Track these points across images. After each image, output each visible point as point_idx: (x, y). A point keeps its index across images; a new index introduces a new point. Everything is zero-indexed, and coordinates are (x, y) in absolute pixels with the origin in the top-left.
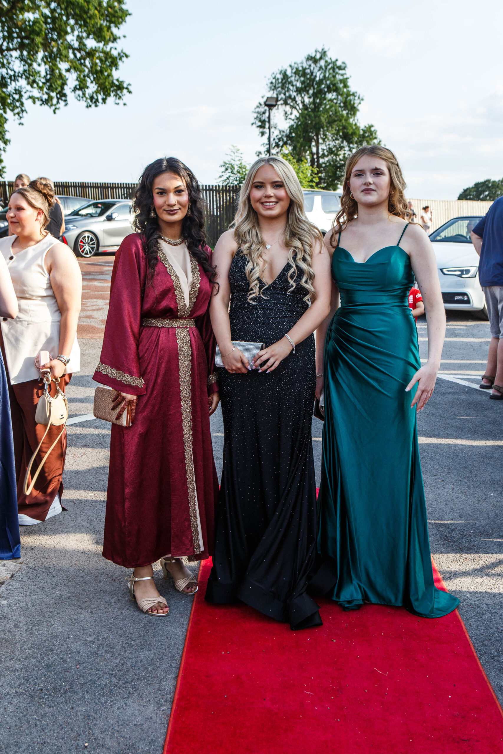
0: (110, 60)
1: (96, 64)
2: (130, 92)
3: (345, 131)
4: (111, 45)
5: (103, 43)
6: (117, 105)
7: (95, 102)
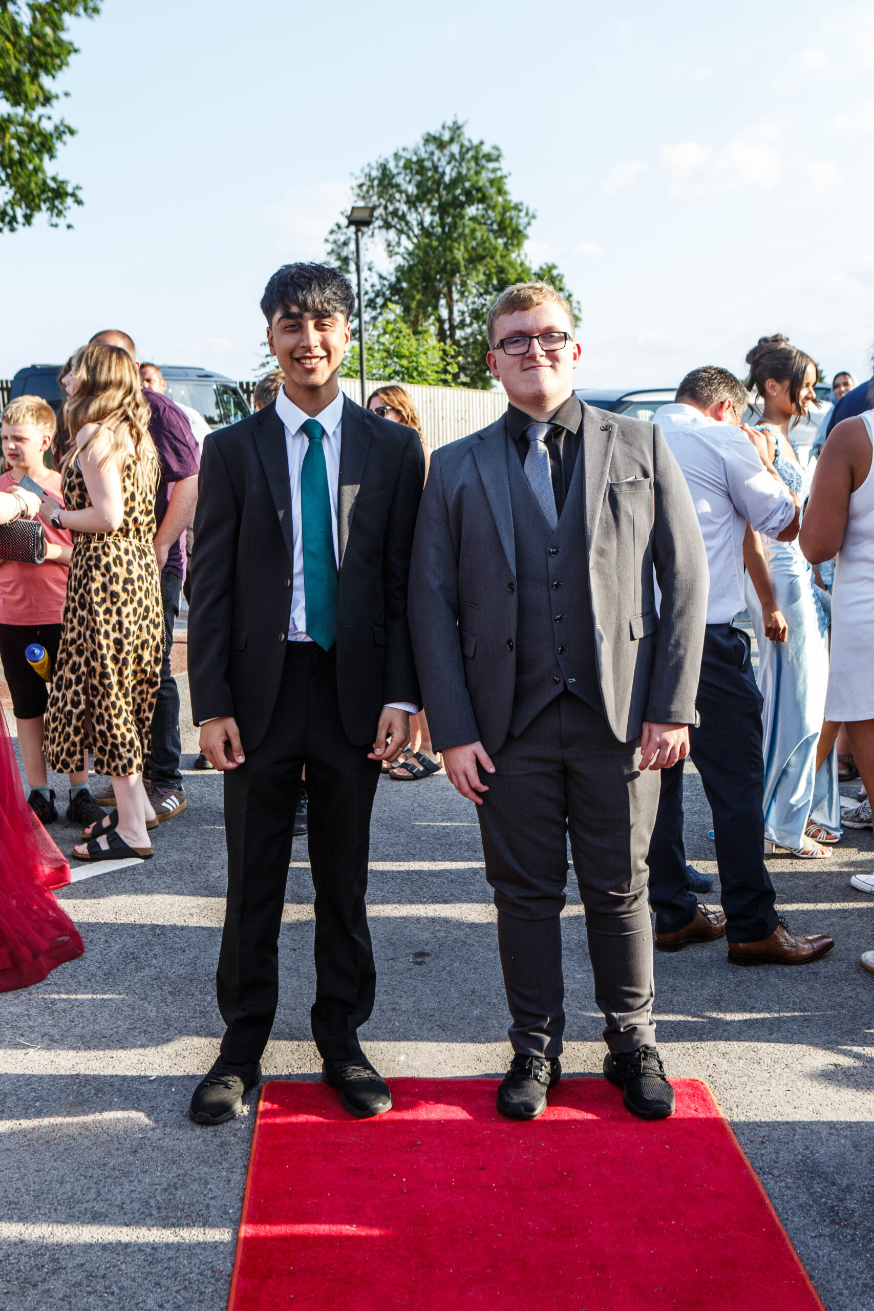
0: (38, 140)
1: (11, 148)
2: (79, 202)
3: (503, 276)
4: (39, 110)
5: (23, 104)
6: (53, 229)
7: (10, 223)
